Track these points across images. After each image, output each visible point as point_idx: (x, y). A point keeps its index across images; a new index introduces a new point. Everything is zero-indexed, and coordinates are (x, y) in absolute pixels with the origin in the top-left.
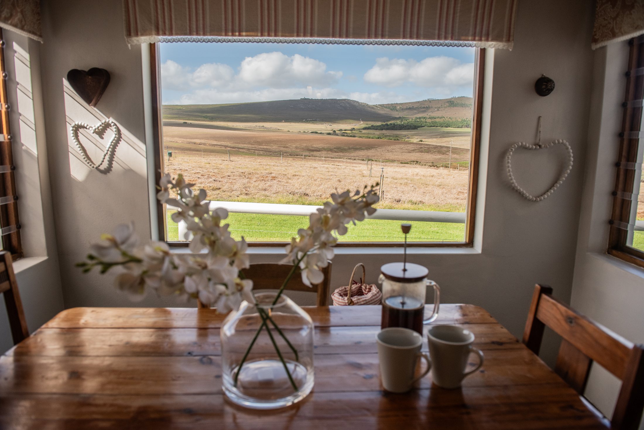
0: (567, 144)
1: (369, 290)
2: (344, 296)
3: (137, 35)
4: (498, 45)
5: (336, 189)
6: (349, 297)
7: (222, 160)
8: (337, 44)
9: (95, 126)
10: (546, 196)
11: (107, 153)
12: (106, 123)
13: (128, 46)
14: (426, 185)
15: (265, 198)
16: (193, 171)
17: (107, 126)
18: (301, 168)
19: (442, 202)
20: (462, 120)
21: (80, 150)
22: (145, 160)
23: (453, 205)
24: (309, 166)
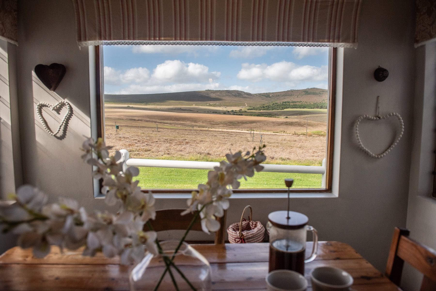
0: (399, 115)
1: (255, 226)
2: (236, 230)
3: (85, 40)
4: (346, 46)
5: (230, 150)
6: (241, 231)
7: (153, 131)
8: (230, 45)
9: (54, 105)
10: (385, 154)
11: (62, 125)
12: (62, 103)
13: (78, 48)
14: (291, 147)
15: (181, 156)
16: (132, 139)
17: (63, 105)
18: (206, 136)
19: (303, 158)
20: (314, 103)
21: (43, 122)
22: (90, 129)
23: (310, 161)
24: (211, 135)
